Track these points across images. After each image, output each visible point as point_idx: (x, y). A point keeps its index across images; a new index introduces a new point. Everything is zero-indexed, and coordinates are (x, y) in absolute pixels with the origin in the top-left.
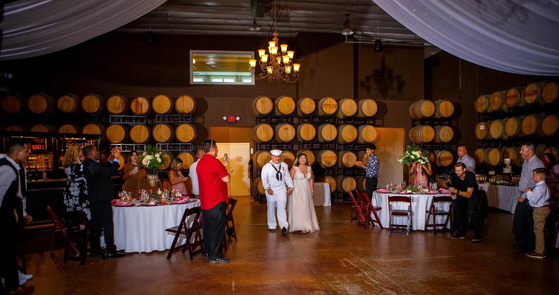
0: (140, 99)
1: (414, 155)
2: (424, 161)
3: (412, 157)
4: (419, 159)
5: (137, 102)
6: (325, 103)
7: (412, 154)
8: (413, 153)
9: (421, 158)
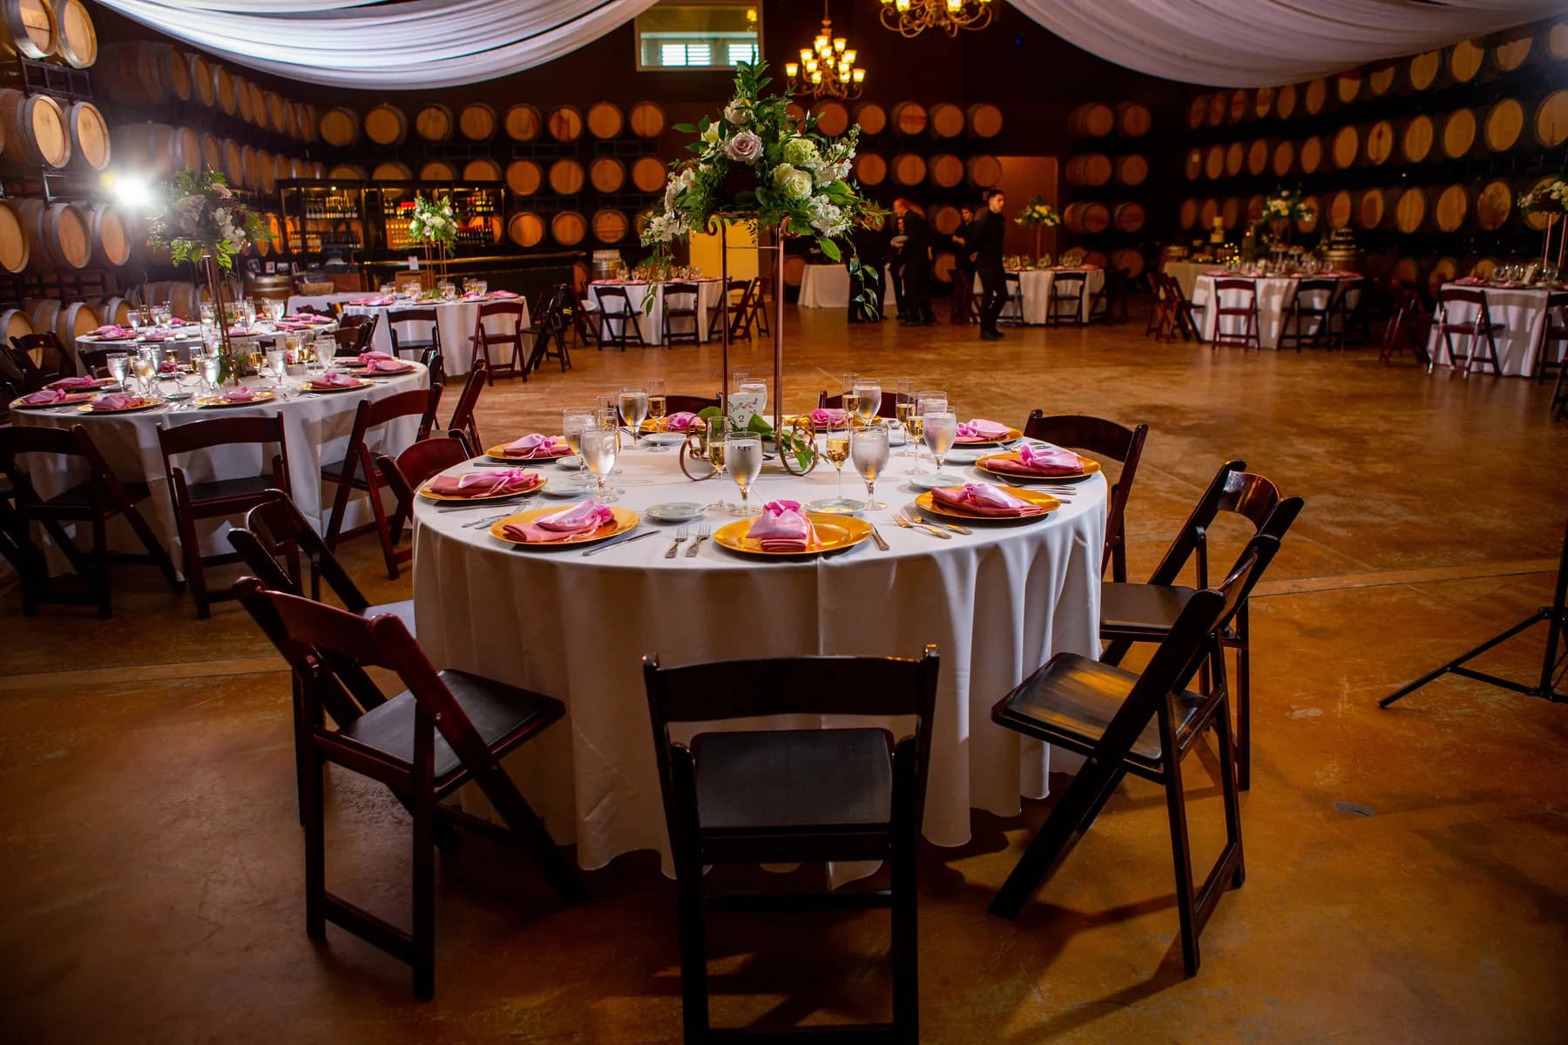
0: (566, 113)
1: (1038, 212)
2: (1052, 220)
3: (1035, 215)
4: (1046, 217)
5: (561, 118)
6: (904, 113)
7: (1034, 211)
8: (1037, 208)
9: (1048, 217)
